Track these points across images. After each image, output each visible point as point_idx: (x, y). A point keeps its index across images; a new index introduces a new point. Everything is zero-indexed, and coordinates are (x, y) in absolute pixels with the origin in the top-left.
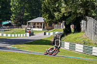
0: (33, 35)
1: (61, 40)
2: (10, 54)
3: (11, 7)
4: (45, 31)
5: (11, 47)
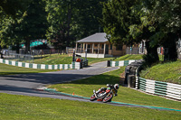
0: (87, 66)
1: (138, 75)
2: (45, 101)
3: (47, 13)
5: (46, 88)
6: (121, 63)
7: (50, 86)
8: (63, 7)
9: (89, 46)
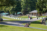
0: (32, 19)
1: (46, 21)
5: (21, 25)
6: (41, 18)
7: (22, 24)
8: (26, 4)
9: (32, 14)
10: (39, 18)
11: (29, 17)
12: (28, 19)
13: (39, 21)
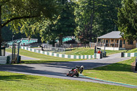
0: (106, 57)
4: (123, 51)
6: (132, 55)
8: (87, 12)
9: (107, 41)
10: (126, 55)
11: (98, 50)
12: (93, 56)
13: (128, 64)
